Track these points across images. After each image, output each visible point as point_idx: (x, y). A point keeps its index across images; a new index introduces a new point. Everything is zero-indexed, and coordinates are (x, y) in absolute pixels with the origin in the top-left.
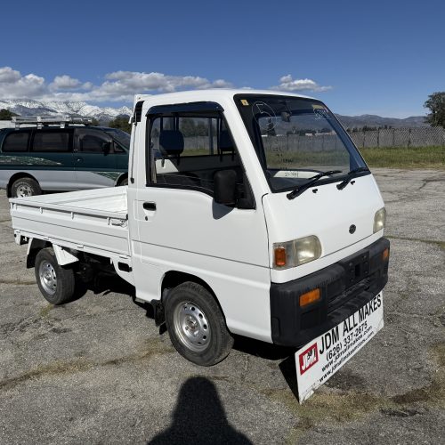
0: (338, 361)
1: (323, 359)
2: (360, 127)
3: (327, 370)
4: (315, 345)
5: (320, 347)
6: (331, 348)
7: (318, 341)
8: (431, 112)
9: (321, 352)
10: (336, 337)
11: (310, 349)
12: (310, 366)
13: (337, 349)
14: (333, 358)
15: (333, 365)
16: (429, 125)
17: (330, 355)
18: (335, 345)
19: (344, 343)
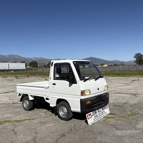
0: (98, 118)
1: (93, 117)
2: (113, 64)
3: (95, 120)
4: (91, 114)
5: (92, 114)
6: (95, 115)
7: (91, 113)
8: (136, 59)
9: (93, 116)
10: (96, 113)
11: (90, 114)
12: (90, 118)
13: (97, 116)
14: (96, 118)
15: (96, 119)
16: (136, 64)
17: (95, 117)
18: (96, 115)
19: (98, 115)
